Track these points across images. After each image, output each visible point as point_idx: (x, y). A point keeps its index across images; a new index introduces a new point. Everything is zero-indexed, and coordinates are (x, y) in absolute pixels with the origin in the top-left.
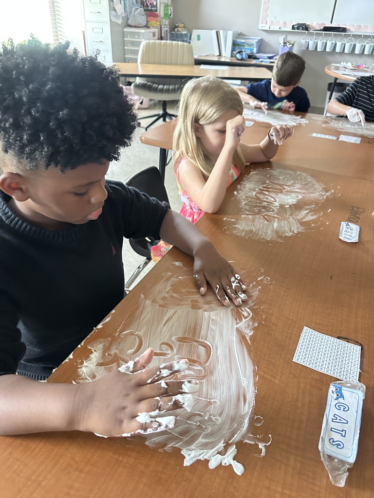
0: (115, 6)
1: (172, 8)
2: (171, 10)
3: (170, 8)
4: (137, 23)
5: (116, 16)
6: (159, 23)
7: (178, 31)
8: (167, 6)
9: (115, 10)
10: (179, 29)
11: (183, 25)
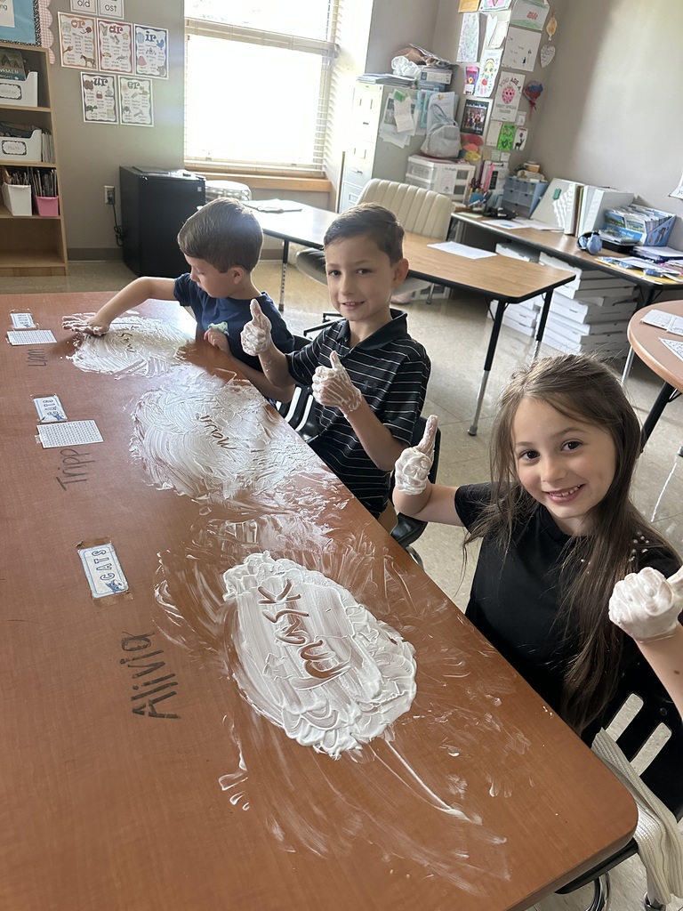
0: (396, 118)
1: (525, 134)
2: (521, 135)
3: (519, 132)
4: (433, 150)
5: (393, 133)
6: (480, 157)
7: (523, 175)
8: (513, 127)
9: (394, 123)
10: (526, 173)
11: (538, 166)
